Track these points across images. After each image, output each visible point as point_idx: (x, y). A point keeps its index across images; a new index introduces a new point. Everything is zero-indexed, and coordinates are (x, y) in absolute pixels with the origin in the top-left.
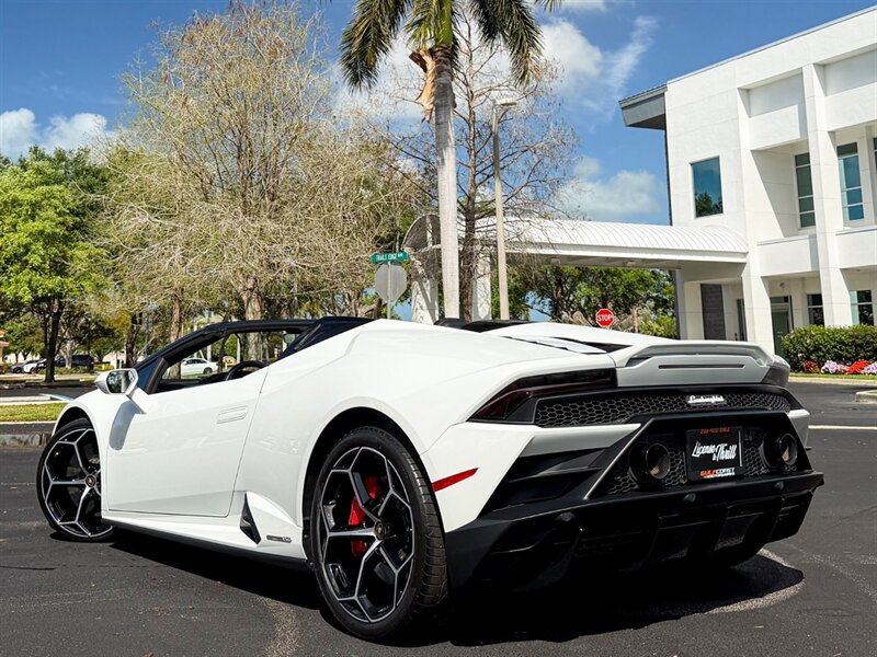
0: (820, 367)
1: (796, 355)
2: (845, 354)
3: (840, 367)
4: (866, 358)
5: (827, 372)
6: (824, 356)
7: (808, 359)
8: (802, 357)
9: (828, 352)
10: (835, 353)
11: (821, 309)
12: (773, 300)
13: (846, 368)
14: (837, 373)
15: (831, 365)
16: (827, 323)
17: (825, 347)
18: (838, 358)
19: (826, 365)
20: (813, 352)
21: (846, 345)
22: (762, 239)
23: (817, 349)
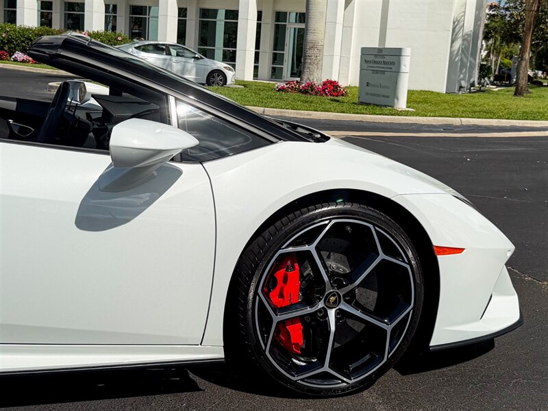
0: (11, 56)
3: (25, 57)
5: (15, 60)
6: (15, 48)
9: (18, 45)
10: (24, 47)
11: (15, 12)
13: (30, 58)
14: (23, 61)
15: (19, 55)
16: (18, 24)
17: (16, 41)
18: (24, 51)
19: (16, 55)
20: (6, 43)
23: (10, 42)
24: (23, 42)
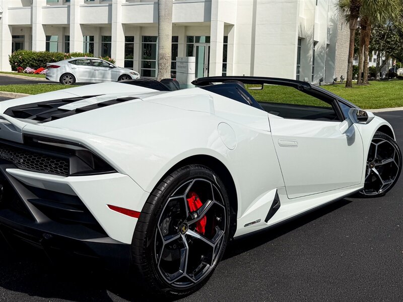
0: (24, 70)
1: (14, 64)
2: (34, 64)
3: (32, 70)
4: (43, 67)
5: (26, 72)
6: (26, 65)
7: (19, 66)
8: (17, 65)
9: (28, 63)
10: (31, 64)
12: (13, 37)
13: (34, 71)
14: (30, 73)
15: (28, 69)
17: (27, 60)
18: (32, 66)
19: (26, 69)
21: (36, 60)
22: (11, 6)
23: (23, 61)
24: (31, 61)
